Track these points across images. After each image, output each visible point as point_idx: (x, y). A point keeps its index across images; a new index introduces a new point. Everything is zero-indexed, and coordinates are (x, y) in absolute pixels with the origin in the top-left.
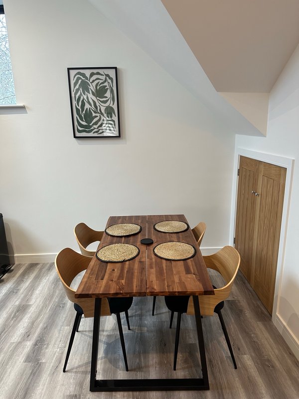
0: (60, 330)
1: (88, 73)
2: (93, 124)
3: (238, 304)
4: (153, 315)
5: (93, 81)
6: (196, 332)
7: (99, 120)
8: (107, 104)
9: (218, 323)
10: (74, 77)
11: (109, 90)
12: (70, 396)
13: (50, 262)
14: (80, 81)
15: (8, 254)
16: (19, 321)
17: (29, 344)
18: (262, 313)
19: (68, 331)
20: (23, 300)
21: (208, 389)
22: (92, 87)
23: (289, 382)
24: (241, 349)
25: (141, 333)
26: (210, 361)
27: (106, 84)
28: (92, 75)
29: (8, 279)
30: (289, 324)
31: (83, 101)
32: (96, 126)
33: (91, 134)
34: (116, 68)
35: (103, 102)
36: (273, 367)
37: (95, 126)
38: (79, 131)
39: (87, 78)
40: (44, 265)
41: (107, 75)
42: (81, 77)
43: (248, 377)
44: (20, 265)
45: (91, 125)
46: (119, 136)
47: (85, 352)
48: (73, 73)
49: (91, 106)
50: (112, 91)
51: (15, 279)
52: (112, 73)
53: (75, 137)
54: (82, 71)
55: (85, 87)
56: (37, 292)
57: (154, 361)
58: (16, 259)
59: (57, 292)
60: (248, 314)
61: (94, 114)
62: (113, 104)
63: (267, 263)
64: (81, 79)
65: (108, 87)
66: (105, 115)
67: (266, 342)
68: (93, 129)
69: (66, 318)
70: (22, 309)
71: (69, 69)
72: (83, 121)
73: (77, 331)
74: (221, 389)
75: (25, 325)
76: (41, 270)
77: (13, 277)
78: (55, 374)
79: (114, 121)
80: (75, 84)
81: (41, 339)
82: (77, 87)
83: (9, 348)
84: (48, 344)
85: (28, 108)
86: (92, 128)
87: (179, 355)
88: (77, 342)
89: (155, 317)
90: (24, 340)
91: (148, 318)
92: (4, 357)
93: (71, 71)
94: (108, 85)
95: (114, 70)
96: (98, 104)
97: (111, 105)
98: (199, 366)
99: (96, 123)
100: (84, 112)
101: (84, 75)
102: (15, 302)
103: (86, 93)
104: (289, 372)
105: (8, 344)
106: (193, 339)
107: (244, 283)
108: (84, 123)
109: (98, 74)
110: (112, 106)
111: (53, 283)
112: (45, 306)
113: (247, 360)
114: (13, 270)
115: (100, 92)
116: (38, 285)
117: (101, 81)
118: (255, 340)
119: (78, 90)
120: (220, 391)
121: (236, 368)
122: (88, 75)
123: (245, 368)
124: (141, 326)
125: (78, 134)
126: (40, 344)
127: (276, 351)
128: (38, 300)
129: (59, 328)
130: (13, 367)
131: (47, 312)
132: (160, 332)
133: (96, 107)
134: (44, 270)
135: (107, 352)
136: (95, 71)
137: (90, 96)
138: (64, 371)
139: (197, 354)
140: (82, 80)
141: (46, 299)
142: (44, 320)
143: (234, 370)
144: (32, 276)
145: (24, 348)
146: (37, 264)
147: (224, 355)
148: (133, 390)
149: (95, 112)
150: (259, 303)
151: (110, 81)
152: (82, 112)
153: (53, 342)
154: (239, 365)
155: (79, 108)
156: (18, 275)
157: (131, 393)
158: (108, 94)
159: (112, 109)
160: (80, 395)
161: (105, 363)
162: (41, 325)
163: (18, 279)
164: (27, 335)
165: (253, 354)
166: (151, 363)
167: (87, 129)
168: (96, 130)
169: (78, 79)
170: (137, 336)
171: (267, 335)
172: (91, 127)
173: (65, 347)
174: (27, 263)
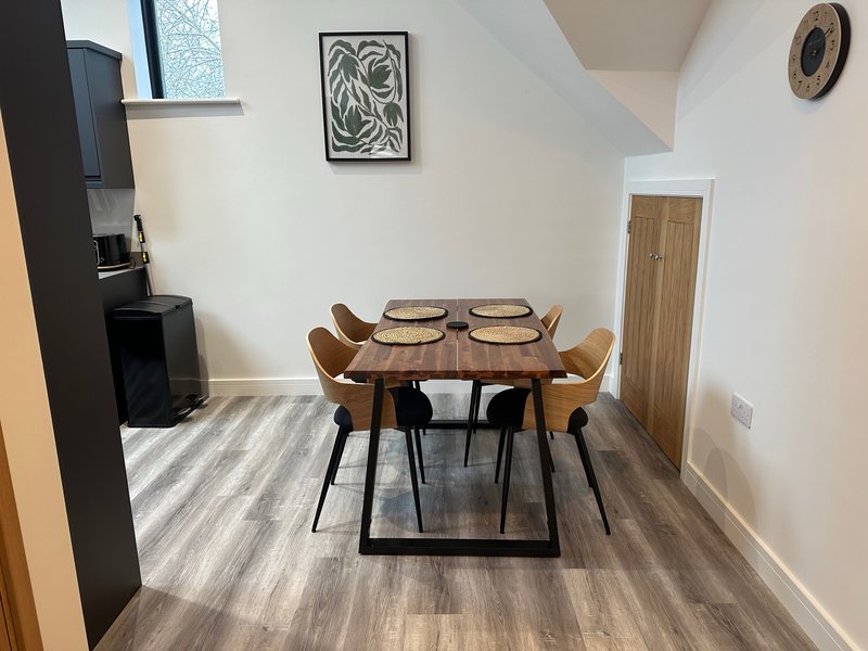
0: (303, 482)
1: (355, 42)
2: (362, 136)
3: (622, 457)
4: (466, 465)
5: (365, 57)
6: (543, 490)
7: (374, 128)
8: (389, 99)
9: (583, 480)
10: (331, 50)
11: (392, 74)
12: (325, 559)
13: (275, 395)
14: (341, 56)
15: (199, 378)
16: (228, 472)
17: (250, 500)
18: (665, 468)
19: (316, 484)
20: (231, 444)
21: (558, 555)
22: (363, 68)
23: (698, 552)
24: (620, 512)
25: (444, 489)
26: (565, 525)
27: (388, 62)
28: (363, 45)
29: (199, 418)
30: (706, 472)
31: (345, 93)
32: (366, 140)
33: (357, 155)
34: (405, 34)
35: (380, 95)
36: (673, 533)
37: (364, 140)
38: (337, 149)
39: (353, 52)
40: (263, 400)
41: (391, 47)
42: (343, 49)
43: (629, 545)
44: (218, 400)
45: (358, 136)
46: (409, 159)
47: (347, 508)
48: (328, 41)
49: (359, 102)
50: (398, 76)
51: (213, 416)
52: (399, 42)
53: (328, 159)
54: (344, 39)
55: (349, 67)
56: (256, 434)
57: (467, 522)
58: (211, 388)
59: (293, 435)
60: (638, 469)
61: (364, 118)
62: (400, 99)
63: (675, 377)
64: (342, 52)
65: (390, 68)
66: (385, 119)
67: (666, 505)
68: (362, 145)
69: (311, 467)
70: (231, 457)
71: (322, 35)
72: (344, 130)
73: (333, 484)
74: (581, 557)
75: (241, 476)
76: (259, 405)
77: (210, 413)
78: (299, 535)
79: (400, 131)
80: (332, 63)
81: (270, 493)
82: (335, 67)
83: (215, 503)
84: (283, 500)
85: (245, 105)
86: (360, 143)
87: (510, 517)
88: (334, 498)
89: (469, 468)
90: (240, 494)
91: (457, 469)
92: (208, 514)
93: (325, 39)
94: (390, 64)
95: (403, 37)
96: (371, 99)
97: (396, 101)
98: (544, 529)
99: (367, 134)
100: (346, 113)
101: (348, 46)
102: (218, 446)
103: (351, 78)
104: (700, 541)
105: (213, 499)
106: (536, 496)
107: (636, 429)
108: (346, 134)
109: (374, 43)
110: (399, 104)
111: (284, 423)
112: (271, 452)
113: (631, 526)
114: (206, 405)
115: (377, 78)
116: (257, 426)
117: (379, 58)
118: (647, 501)
119: (336, 73)
120: (579, 559)
121: (608, 533)
122: (356, 47)
123: (625, 534)
124: (443, 480)
125: (334, 155)
126: (268, 499)
127: (682, 516)
128: (259, 445)
129: (300, 480)
130: (226, 525)
131: (277, 461)
132: (478, 487)
133: (368, 104)
134: (264, 405)
135: (385, 510)
136: (369, 39)
137: (359, 84)
138: (314, 530)
139: (542, 517)
140: (345, 55)
141: (272, 444)
142: (273, 470)
143: (605, 536)
144: (243, 414)
145: (241, 504)
146: (252, 397)
147: (589, 519)
148: (431, 554)
149: (366, 114)
150: (660, 456)
151: (394, 57)
152: (343, 112)
153: (291, 497)
154: (613, 529)
155: (338, 105)
156: (217, 412)
157: (428, 558)
158: (391, 81)
159: (397, 108)
160: (342, 558)
161: (383, 522)
162: (268, 476)
163: (218, 416)
164: (245, 488)
165: (641, 519)
166: (461, 523)
167: (351, 143)
168: (367, 147)
169: (338, 53)
170: (438, 492)
171: (668, 495)
172: (359, 140)
173: (313, 502)
174: (233, 395)
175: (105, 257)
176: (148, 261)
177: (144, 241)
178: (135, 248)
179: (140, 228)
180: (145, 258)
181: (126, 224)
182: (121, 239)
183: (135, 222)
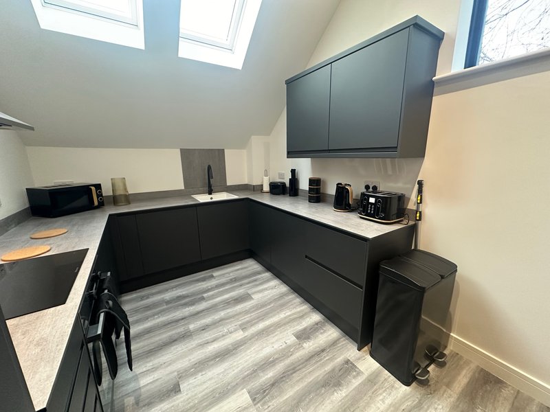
58: (452, 342)
175: (385, 213)
176: (420, 219)
177: (421, 202)
178: (411, 206)
179: (420, 191)
180: (418, 216)
181: (409, 186)
182: (401, 199)
183: (417, 186)
